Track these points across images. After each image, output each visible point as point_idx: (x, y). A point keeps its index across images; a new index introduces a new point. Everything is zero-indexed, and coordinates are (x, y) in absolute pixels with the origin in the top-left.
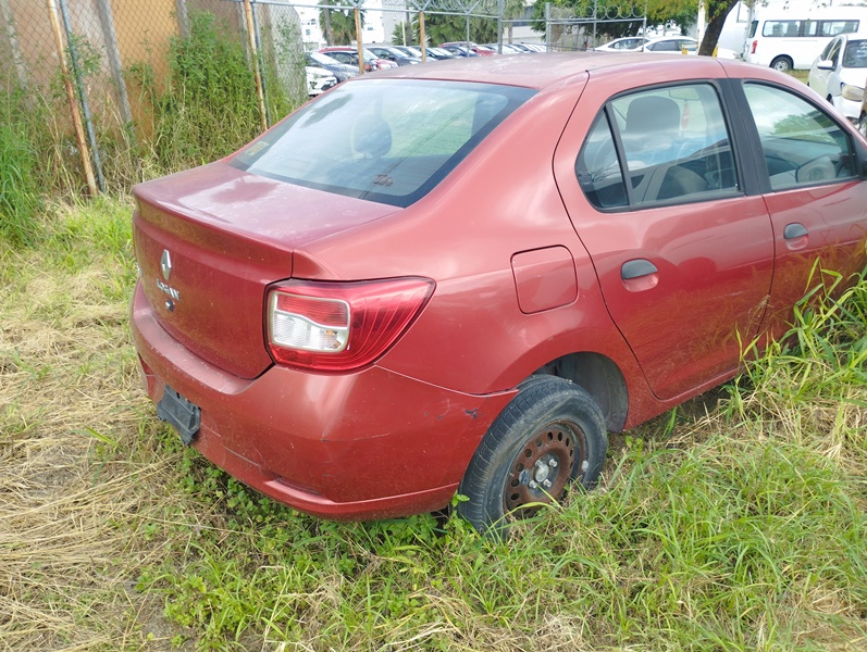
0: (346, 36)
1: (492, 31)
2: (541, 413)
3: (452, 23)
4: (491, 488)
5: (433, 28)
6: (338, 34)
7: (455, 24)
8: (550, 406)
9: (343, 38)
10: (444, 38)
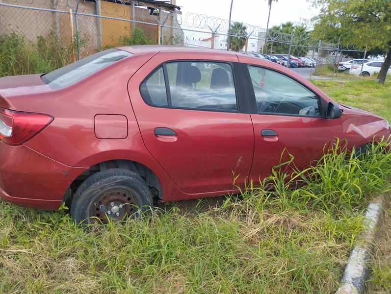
0: (237, 48)
1: (303, 51)
2: (108, 182)
3: (283, 46)
4: (81, 207)
5: (275, 47)
6: (234, 46)
7: (285, 47)
8: (114, 180)
9: (235, 48)
10: (279, 52)
